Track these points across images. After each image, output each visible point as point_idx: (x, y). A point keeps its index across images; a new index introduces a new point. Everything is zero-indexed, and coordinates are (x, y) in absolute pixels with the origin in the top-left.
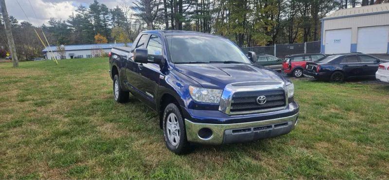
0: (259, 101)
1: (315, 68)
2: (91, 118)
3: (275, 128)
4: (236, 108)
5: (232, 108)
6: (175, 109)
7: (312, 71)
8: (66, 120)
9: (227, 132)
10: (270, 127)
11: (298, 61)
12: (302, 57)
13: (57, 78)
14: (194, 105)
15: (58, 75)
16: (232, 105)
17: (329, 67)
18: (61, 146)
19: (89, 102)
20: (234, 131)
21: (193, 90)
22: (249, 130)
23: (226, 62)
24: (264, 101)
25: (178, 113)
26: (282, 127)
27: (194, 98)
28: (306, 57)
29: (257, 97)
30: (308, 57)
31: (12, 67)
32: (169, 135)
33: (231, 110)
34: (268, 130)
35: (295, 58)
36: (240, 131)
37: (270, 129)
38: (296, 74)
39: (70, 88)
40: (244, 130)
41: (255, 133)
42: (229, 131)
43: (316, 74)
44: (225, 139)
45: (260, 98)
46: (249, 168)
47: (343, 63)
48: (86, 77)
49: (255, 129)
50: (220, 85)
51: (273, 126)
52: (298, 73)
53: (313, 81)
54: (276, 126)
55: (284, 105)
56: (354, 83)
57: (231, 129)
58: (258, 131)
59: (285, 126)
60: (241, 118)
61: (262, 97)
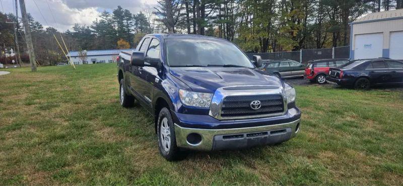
0: (253, 106)
1: (338, 74)
2: (91, 123)
3: (271, 135)
4: (228, 113)
5: (223, 113)
6: (168, 114)
7: (335, 77)
8: (66, 124)
9: (217, 138)
10: (266, 133)
11: (322, 67)
12: (326, 63)
13: (70, 83)
14: (185, 110)
15: (71, 80)
16: (223, 109)
17: (353, 73)
18: (53, 149)
19: (94, 106)
20: (224, 137)
21: (183, 93)
22: (242, 136)
23: (225, 66)
24: (259, 106)
25: (170, 117)
26: (280, 134)
27: (183, 102)
28: (330, 63)
29: (251, 102)
30: (332, 63)
31: (30, 72)
32: (162, 141)
33: (222, 115)
34: (263, 136)
35: (318, 64)
36: (232, 137)
37: (266, 136)
38: (319, 80)
39: (80, 92)
40: (236, 136)
41: (248, 139)
42: (219, 136)
43: (340, 80)
44: (215, 146)
45: (254, 103)
46: (240, 176)
47: (369, 69)
48: (100, 81)
49: (249, 135)
51: (269, 132)
52: (321, 79)
53: (337, 88)
54: (272, 133)
55: (282, 111)
56: (381, 91)
57: (221, 135)
58: (252, 138)
59: (282, 133)
60: (232, 123)
61: (256, 102)
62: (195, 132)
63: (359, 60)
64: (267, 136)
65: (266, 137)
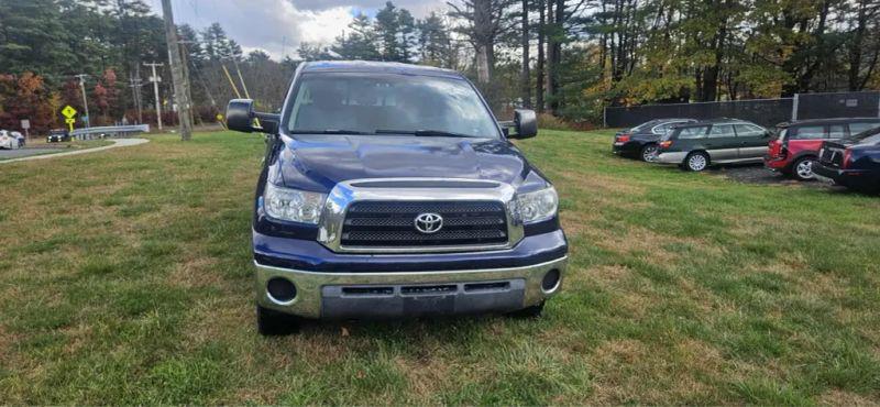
0: (422, 225)
1: (839, 156)
3: (466, 293)
4: (359, 237)
5: (346, 236)
7: (830, 165)
9: (328, 291)
10: (454, 288)
11: (812, 137)
12: (821, 128)
14: (267, 226)
20: (345, 291)
22: (390, 290)
24: (436, 225)
26: (491, 291)
27: (269, 209)
28: (833, 128)
29: (416, 215)
31: (178, 142)
33: (344, 242)
35: (801, 129)
36: (371, 290)
37: (451, 294)
38: (800, 172)
41: (406, 299)
42: (332, 288)
43: (841, 172)
44: (325, 306)
45: (424, 218)
49: (406, 290)
51: (461, 286)
52: (804, 169)
53: (833, 192)
54: (469, 287)
57: (339, 285)
58: (415, 296)
59: (500, 290)
60: (364, 261)
61: (429, 215)
62: (279, 275)
64: (455, 294)
65: (453, 297)
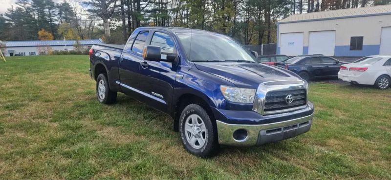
0: (288, 100)
3: (300, 127)
5: (265, 108)
6: (200, 110)
9: (262, 133)
13: (16, 78)
15: (15, 74)
16: (266, 104)
17: (296, 68)
20: (268, 132)
21: (226, 90)
24: (291, 100)
27: (227, 98)
32: (188, 138)
33: (265, 110)
34: (294, 129)
39: (38, 88)
41: (285, 132)
42: (263, 131)
44: (260, 140)
45: (288, 97)
47: (308, 64)
48: (49, 76)
49: (285, 128)
50: (253, 84)
51: (298, 125)
54: (300, 125)
55: (305, 104)
56: (319, 83)
58: (287, 131)
59: (306, 125)
60: (274, 118)
62: (241, 128)
63: (299, 56)
64: (297, 128)
65: (297, 130)
